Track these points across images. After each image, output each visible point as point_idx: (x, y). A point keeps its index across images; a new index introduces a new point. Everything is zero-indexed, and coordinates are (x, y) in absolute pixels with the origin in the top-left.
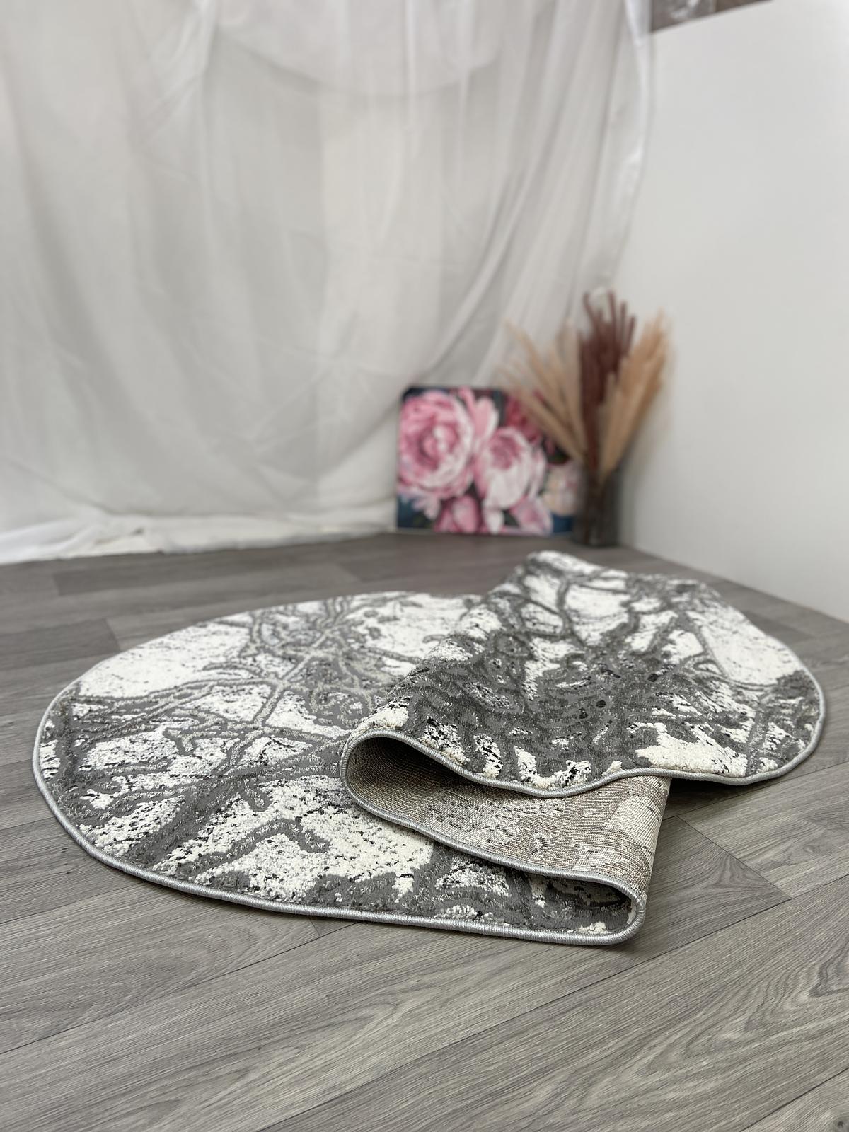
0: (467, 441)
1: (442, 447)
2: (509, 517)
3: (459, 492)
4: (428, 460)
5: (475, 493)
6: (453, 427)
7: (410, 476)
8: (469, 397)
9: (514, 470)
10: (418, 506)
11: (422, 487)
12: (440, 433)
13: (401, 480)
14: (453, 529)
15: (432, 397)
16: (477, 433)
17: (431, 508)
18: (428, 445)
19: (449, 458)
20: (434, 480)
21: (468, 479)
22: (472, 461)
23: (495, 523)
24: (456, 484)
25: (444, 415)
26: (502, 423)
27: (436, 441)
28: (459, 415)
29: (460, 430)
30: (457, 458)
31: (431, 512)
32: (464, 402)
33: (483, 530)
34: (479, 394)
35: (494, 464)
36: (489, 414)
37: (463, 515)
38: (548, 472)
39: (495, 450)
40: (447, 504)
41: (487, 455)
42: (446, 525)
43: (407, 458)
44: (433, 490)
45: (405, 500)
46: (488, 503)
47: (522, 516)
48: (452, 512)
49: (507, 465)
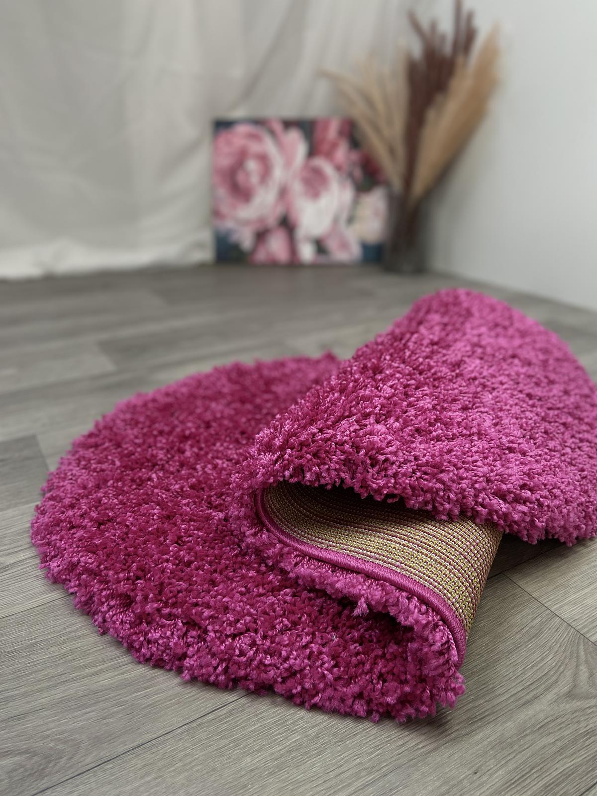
0: (278, 173)
1: (254, 179)
2: (320, 246)
3: (272, 223)
4: (242, 193)
5: (287, 224)
6: (264, 160)
7: (224, 209)
8: (278, 127)
9: (323, 200)
10: (234, 238)
11: (236, 220)
12: (252, 166)
13: (216, 213)
14: (267, 260)
15: (242, 129)
16: (288, 164)
17: (246, 240)
18: (241, 178)
19: (262, 190)
20: (248, 212)
21: (279, 210)
22: (283, 193)
23: (307, 253)
24: (269, 215)
25: (254, 147)
26: (313, 152)
27: (248, 174)
28: (269, 146)
29: (270, 162)
30: (269, 190)
31: (247, 244)
32: (272, 133)
33: (296, 260)
34: (288, 124)
35: (304, 194)
36: (298, 145)
39: (305, 182)
40: (261, 236)
41: (297, 187)
42: (261, 256)
43: (222, 192)
44: (247, 223)
45: (222, 233)
46: (300, 233)
47: (332, 245)
48: (266, 244)
49: (316, 195)
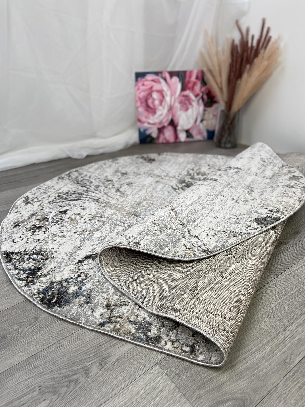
0: (168, 99)
1: (157, 102)
2: (188, 133)
3: (166, 124)
5: (173, 124)
7: (143, 119)
8: (168, 76)
9: (190, 111)
10: (148, 132)
11: (149, 123)
12: (155, 95)
14: (164, 141)
16: (172, 95)
17: (154, 133)
18: (150, 102)
19: (160, 108)
20: (154, 119)
21: (170, 118)
22: (171, 108)
23: (182, 137)
24: (164, 120)
25: (156, 87)
26: (183, 89)
27: (154, 100)
28: (164, 86)
29: (164, 93)
30: (164, 108)
31: (154, 135)
32: (165, 79)
33: (178, 140)
34: (172, 74)
35: (181, 110)
36: (177, 84)
37: (168, 134)
38: (205, 110)
39: (181, 102)
40: (161, 130)
41: (177, 105)
42: (161, 140)
44: (154, 124)
45: (142, 130)
46: (179, 128)
48: (164, 134)
49: (187, 109)
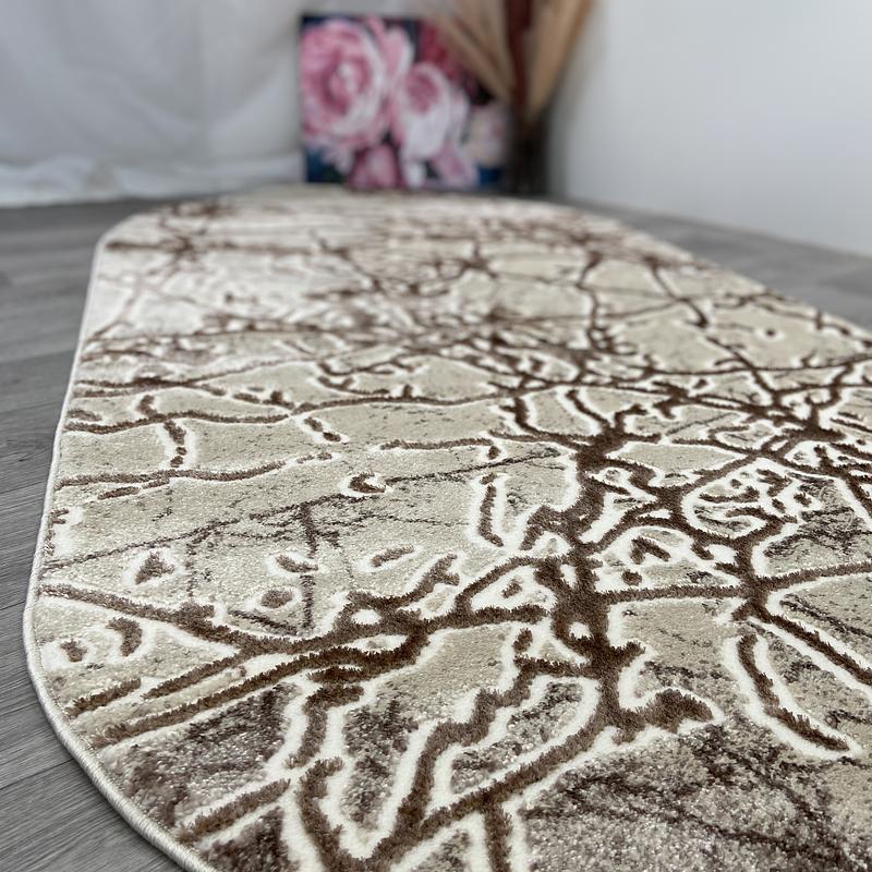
1: (351, 87)
2: (430, 170)
3: (374, 141)
4: (336, 103)
5: (391, 142)
6: (361, 63)
7: (316, 122)
8: (378, 26)
9: (433, 114)
10: (328, 158)
11: (333, 137)
12: (348, 70)
13: (306, 127)
15: (335, 27)
16: (391, 70)
17: (343, 159)
18: (334, 84)
19: (360, 100)
20: (344, 126)
21: (382, 125)
22: (386, 104)
23: (415, 175)
24: (370, 131)
25: (350, 49)
26: (419, 57)
27: (343, 81)
28: (368, 48)
29: (369, 67)
30: (368, 100)
31: (344, 166)
32: (371, 33)
33: (403, 183)
34: (389, 23)
35: (410, 107)
36: (401, 48)
37: (379, 165)
38: (470, 118)
39: (411, 92)
40: (361, 155)
41: (402, 98)
42: (361, 179)
43: (313, 101)
44: (343, 139)
45: (313, 151)
46: (406, 153)
47: (444, 167)
48: (367, 165)
49: (425, 109)
